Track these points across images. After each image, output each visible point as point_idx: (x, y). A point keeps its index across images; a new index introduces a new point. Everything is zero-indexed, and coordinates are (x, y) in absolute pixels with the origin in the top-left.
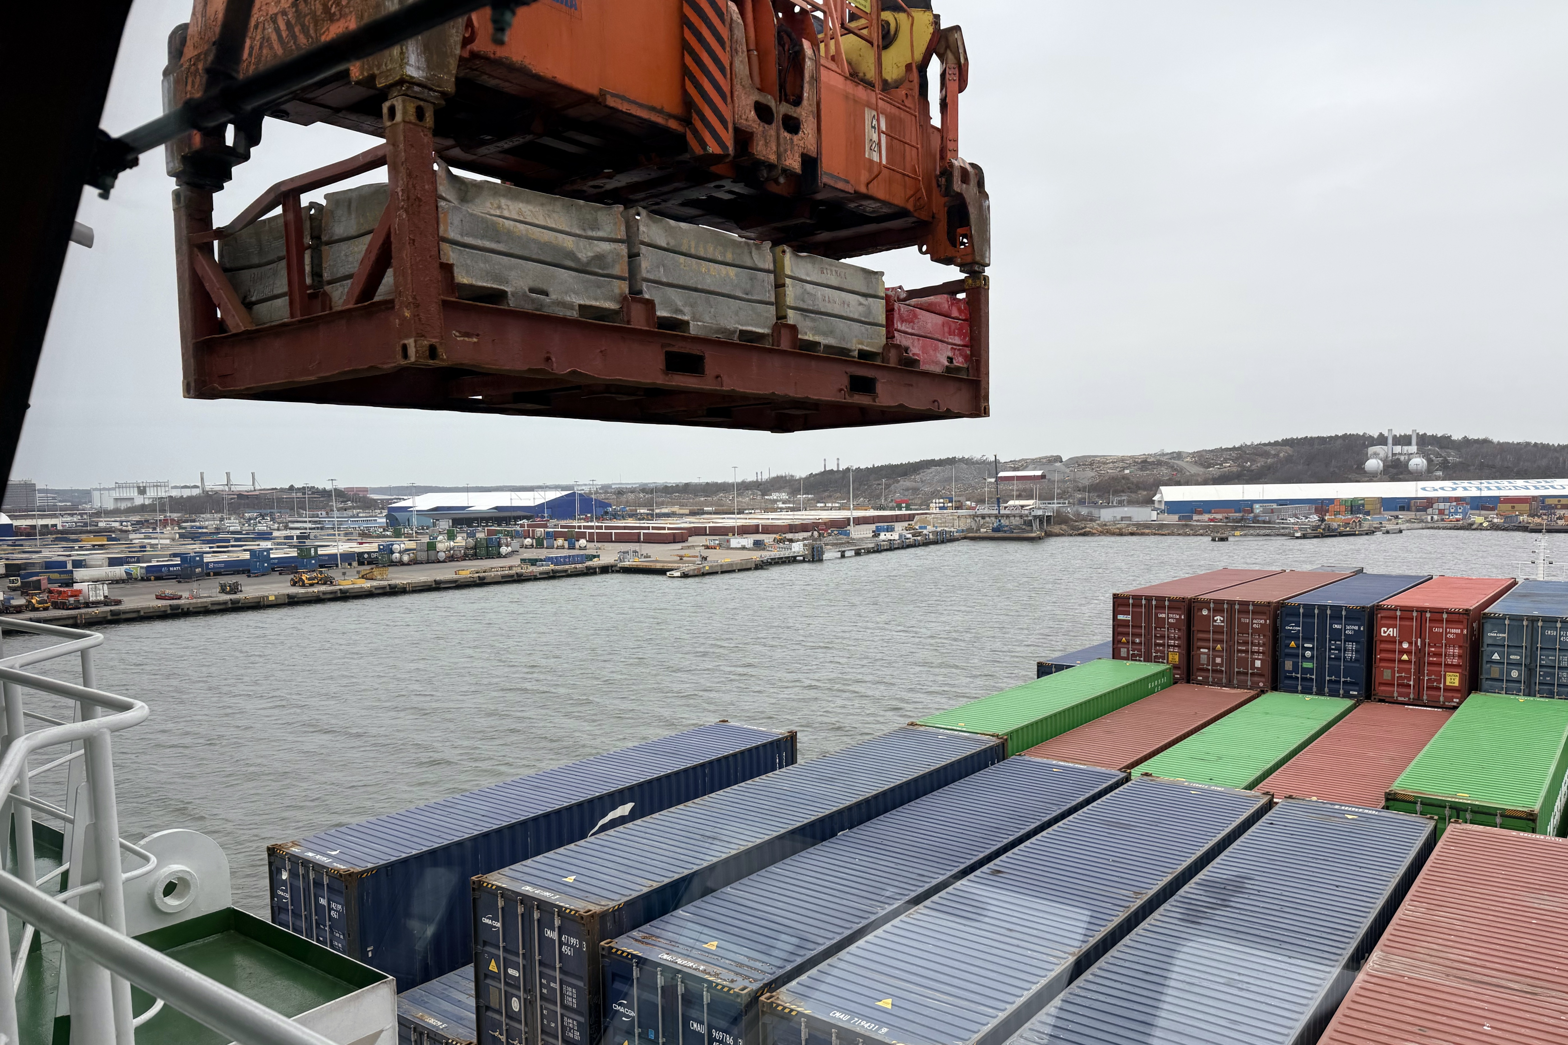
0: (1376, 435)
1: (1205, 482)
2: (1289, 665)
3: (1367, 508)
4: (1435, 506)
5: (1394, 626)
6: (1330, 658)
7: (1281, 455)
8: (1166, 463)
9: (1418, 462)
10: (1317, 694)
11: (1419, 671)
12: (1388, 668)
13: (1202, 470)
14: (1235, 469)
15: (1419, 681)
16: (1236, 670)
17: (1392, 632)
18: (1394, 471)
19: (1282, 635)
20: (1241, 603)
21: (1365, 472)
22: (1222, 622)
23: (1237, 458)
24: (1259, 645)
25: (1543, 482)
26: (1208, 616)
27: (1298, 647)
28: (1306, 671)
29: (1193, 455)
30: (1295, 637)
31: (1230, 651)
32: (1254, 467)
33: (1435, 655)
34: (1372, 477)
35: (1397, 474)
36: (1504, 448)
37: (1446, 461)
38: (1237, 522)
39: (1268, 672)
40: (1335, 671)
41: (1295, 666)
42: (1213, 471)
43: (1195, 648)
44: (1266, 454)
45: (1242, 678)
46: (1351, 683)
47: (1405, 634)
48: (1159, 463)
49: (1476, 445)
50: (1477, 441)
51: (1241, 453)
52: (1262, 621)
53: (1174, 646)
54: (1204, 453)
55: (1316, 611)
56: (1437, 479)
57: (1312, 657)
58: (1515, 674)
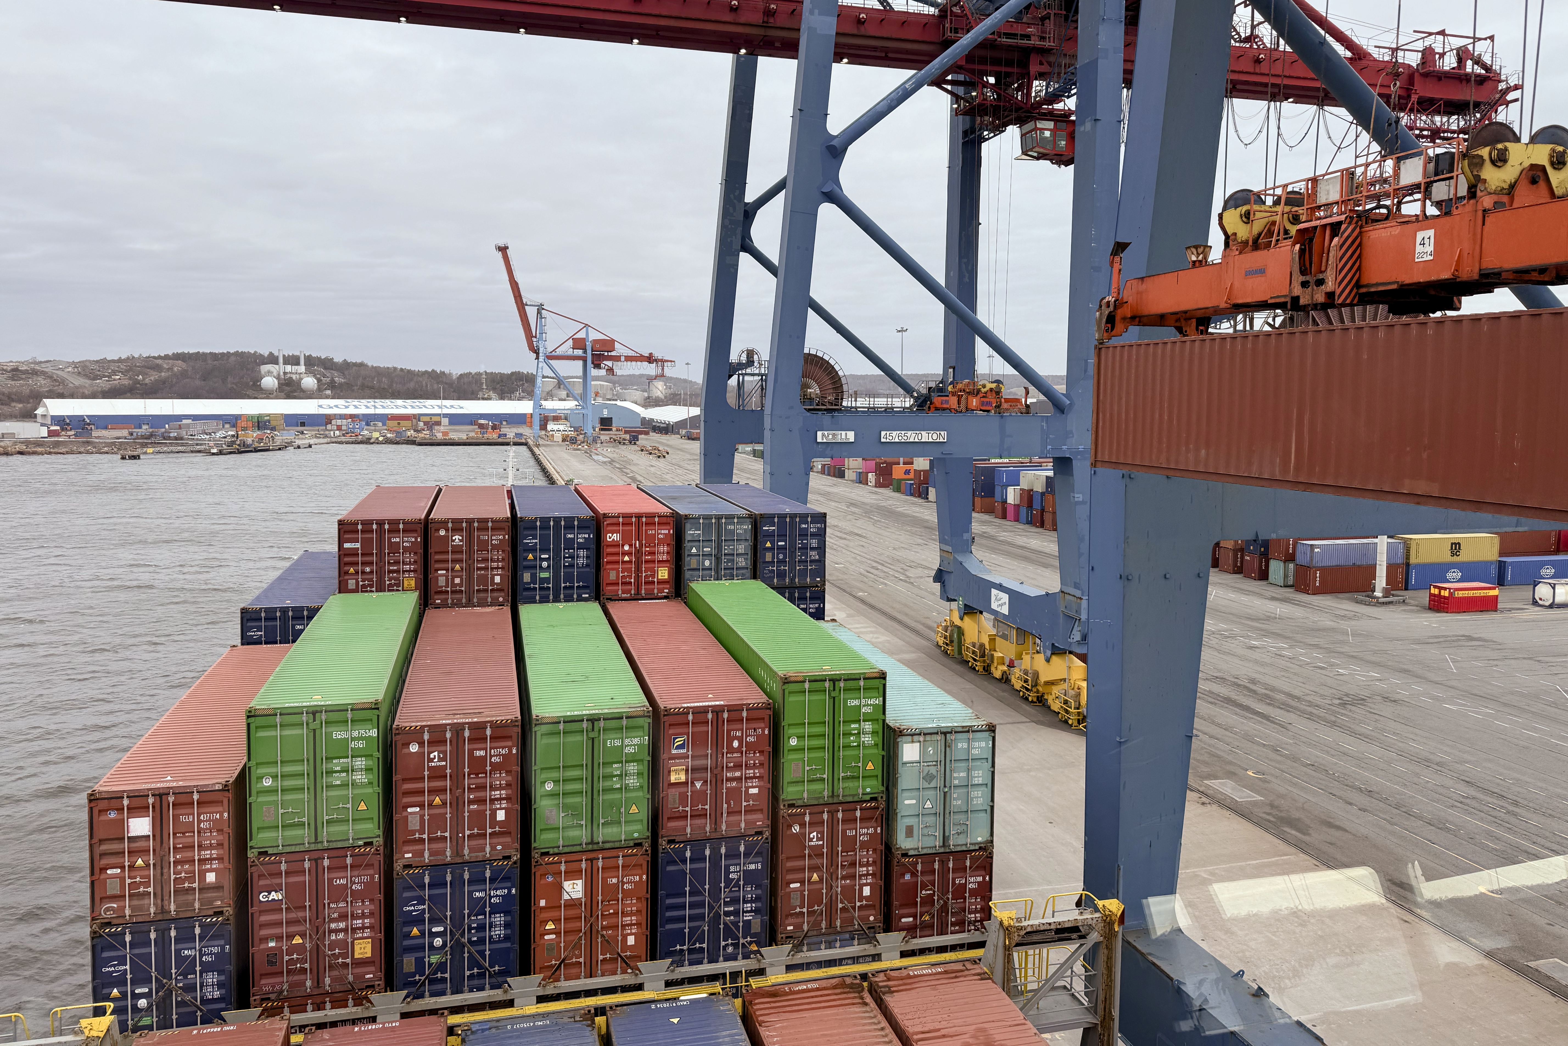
0: (266, 354)
1: (94, 396)
2: (527, 577)
3: (273, 423)
4: (334, 422)
5: (617, 532)
6: (564, 566)
7: (175, 369)
8: (43, 373)
9: (309, 382)
10: (554, 601)
11: (638, 570)
12: (613, 569)
13: (89, 382)
14: (126, 382)
15: (638, 577)
16: (476, 588)
17: (615, 537)
18: (288, 389)
19: (520, 548)
20: (480, 521)
21: (262, 389)
22: (461, 541)
23: (127, 371)
24: (498, 561)
25: (417, 402)
26: (446, 537)
27: (535, 558)
28: (543, 580)
29: (75, 365)
30: (533, 550)
31: (470, 570)
32: (147, 381)
33: (650, 553)
34: (268, 395)
35: (292, 392)
36: (379, 372)
37: (333, 381)
38: (146, 439)
39: (508, 587)
40: (569, 578)
41: (533, 576)
42: (102, 384)
43: (433, 571)
44: (158, 368)
45: (482, 595)
46: (583, 587)
47: (626, 539)
48: (35, 373)
49: (355, 368)
50: (355, 364)
51: (130, 365)
52: (501, 537)
53: (410, 571)
54: (88, 364)
55: (552, 523)
56: (327, 397)
57: (549, 566)
58: (707, 563)
